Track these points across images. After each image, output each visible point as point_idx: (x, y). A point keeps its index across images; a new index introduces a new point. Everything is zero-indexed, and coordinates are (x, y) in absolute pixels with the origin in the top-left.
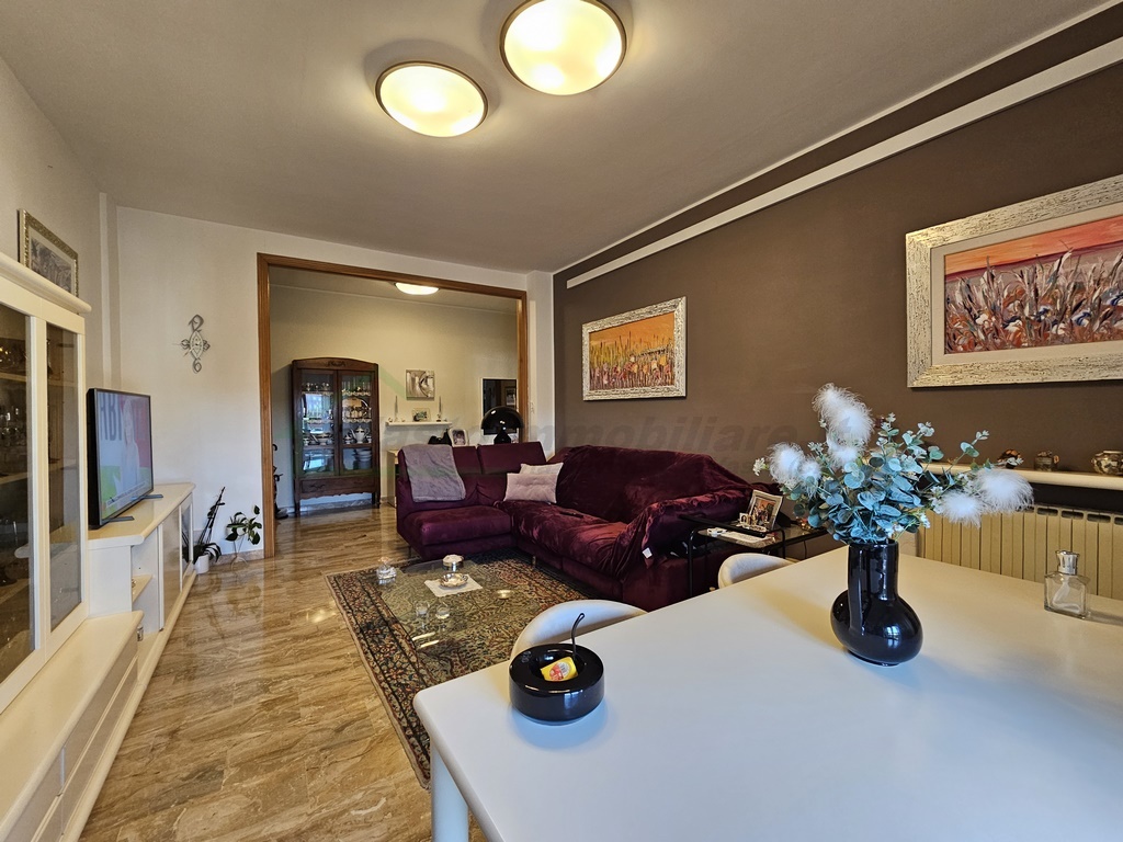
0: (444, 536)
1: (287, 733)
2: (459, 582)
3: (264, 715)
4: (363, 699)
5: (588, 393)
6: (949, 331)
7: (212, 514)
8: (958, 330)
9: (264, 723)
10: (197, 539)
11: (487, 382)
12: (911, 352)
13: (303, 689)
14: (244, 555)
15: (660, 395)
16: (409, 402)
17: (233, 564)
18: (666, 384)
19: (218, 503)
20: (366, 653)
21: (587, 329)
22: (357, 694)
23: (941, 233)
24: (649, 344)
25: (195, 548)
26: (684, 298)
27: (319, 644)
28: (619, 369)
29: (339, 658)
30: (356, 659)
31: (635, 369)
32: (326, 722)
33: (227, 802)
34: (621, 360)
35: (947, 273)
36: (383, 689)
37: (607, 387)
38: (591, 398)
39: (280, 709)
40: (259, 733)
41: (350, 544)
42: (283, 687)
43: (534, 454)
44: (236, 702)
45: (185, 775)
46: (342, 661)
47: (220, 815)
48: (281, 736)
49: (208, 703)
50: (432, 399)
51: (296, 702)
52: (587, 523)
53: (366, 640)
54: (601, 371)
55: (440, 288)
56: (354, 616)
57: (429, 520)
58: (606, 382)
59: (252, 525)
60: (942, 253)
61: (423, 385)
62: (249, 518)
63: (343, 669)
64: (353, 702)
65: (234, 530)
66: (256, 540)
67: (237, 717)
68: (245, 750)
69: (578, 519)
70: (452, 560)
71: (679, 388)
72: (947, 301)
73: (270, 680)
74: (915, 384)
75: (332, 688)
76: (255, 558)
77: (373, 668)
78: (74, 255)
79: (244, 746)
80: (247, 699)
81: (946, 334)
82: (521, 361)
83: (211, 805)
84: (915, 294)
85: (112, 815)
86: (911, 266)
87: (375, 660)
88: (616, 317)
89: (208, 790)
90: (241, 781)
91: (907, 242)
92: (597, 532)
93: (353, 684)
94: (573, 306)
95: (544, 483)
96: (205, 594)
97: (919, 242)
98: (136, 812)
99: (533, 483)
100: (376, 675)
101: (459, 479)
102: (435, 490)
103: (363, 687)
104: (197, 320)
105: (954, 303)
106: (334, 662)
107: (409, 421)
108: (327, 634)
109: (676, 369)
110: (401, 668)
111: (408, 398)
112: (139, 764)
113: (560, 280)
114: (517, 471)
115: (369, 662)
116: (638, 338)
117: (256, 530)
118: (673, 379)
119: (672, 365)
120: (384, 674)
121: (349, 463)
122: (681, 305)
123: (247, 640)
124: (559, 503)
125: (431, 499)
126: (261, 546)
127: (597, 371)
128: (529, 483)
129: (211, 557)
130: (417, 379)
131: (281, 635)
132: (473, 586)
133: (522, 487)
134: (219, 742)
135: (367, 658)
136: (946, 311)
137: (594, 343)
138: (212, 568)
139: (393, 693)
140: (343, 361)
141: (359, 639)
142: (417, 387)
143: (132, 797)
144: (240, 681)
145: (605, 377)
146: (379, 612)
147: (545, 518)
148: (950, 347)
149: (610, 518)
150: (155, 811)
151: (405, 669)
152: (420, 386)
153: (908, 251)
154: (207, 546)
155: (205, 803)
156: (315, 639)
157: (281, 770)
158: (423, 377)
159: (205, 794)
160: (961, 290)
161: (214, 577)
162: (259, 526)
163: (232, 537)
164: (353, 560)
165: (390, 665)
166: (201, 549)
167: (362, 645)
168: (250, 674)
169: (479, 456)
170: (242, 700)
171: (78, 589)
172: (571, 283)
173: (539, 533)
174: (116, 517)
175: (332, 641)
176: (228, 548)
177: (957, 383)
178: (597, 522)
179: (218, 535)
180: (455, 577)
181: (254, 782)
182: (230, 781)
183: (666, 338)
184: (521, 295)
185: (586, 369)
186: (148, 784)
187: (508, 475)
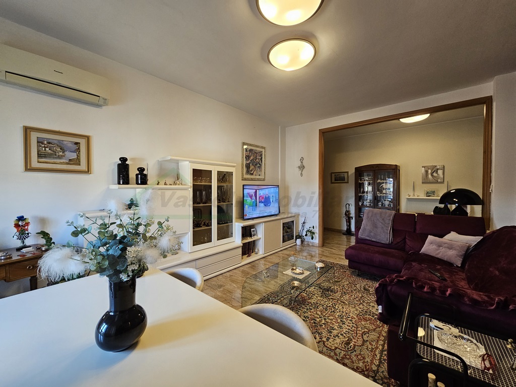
7: (303, 226)
14: (313, 243)
16: (425, 185)
17: (308, 245)
19: (304, 222)
25: (296, 236)
50: (443, 182)
55: (431, 113)
61: (435, 174)
65: (307, 233)
66: (312, 238)
78: (264, 148)
101: (390, 231)
102: (371, 235)
104: (302, 159)
111: (423, 183)
114: (441, 236)
117: (313, 234)
126: (317, 241)
128: (443, 245)
129: (302, 241)
130: (430, 171)
138: (302, 244)
140: (378, 166)
142: (430, 176)
152: (432, 175)
154: (300, 236)
158: (434, 169)
169: (416, 221)
171: (232, 234)
184: (486, 101)
187: (430, 237)
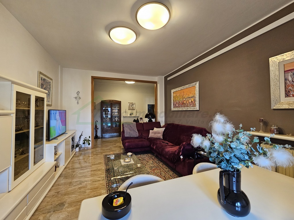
0: (131, 147)
1: (82, 197)
2: (129, 161)
3: (78, 191)
4: (101, 190)
5: (173, 109)
6: (287, 90)
7: (80, 137)
8: (290, 89)
9: (77, 193)
10: (77, 143)
11: (148, 105)
12: (272, 97)
13: (89, 185)
14: (87, 147)
15: (191, 110)
17: (84, 150)
18: (193, 106)
19: (81, 135)
20: (106, 177)
21: (172, 91)
22: (101, 188)
23: (282, 57)
24: (189, 95)
25: (76, 145)
26: (198, 82)
27: (96, 173)
28: (181, 102)
29: (99, 177)
30: (103, 178)
31: (185, 102)
32: (91, 195)
33: (63, 213)
34: (181, 99)
35: (285, 70)
36: (107, 188)
37: (177, 107)
38: (173, 110)
39: (82, 190)
40: (75, 196)
41: (111, 146)
42: (84, 184)
43: (158, 125)
44: (74, 186)
45: (57, 204)
46: (100, 178)
47: (60, 217)
48: (80, 197)
49: (68, 185)
50: (135, 110)
51: (86, 188)
52: (169, 146)
53: (107, 173)
54: (176, 103)
55: (135, 82)
56: (106, 166)
57: (128, 142)
58: (177, 106)
59: (89, 141)
60: (283, 63)
61: (132, 106)
62: (88, 139)
63: (100, 181)
64: (99, 190)
65: (84, 142)
66: (89, 144)
67: (72, 190)
68: (72, 200)
69: (167, 144)
70: (129, 154)
71: (197, 108)
72: (286, 80)
73: (82, 181)
74: (274, 108)
75: (95, 186)
76: (89, 148)
77: (106, 181)
78: (52, 79)
79: (72, 199)
80: (76, 186)
81: (286, 91)
82: (156, 100)
83: (60, 214)
84: (273, 78)
85: (40, 211)
86: (271, 68)
87: (108, 179)
88: (180, 88)
89: (60, 209)
90: (68, 208)
91: (270, 61)
92: (171, 149)
93: (101, 185)
94: (169, 84)
95: (159, 133)
96: (78, 156)
97: (274, 61)
98: (44, 212)
99: (157, 133)
100: (106, 183)
101: (137, 131)
102: (130, 134)
103: (103, 187)
104: (78, 92)
105: (288, 80)
106: (98, 178)
107: (129, 115)
108: (99, 170)
109: (196, 102)
110: (113, 182)
111: (129, 109)
112: (49, 199)
113: (166, 78)
114: (153, 130)
115: (106, 180)
116: (186, 93)
117: (89, 142)
118: (195, 105)
119: (195, 101)
120: (108, 183)
121: (114, 126)
122: (198, 83)
123: (81, 170)
124: (163, 139)
125: (129, 136)
126: (90, 146)
127: (175, 102)
128: (155, 133)
129: (80, 148)
130: (131, 105)
131: (89, 169)
132: (132, 162)
133: (153, 134)
134: (67, 196)
135: (106, 178)
136: (285, 83)
137: (174, 95)
138: (80, 150)
139: (109, 189)
140: (113, 101)
141: (106, 173)
143: (45, 208)
144: (76, 180)
145: (177, 104)
146: (112, 165)
147: (157, 143)
148: (287, 95)
149: (176, 144)
150: (48, 212)
151: (114, 183)
153: (270, 64)
154: (79, 145)
155: (59, 213)
156: (96, 171)
157: (77, 207)
159: (59, 210)
160: (291, 76)
161: (80, 153)
162: (90, 141)
163: (84, 143)
164: (111, 151)
165: (111, 181)
166: (77, 146)
167: (106, 174)
168: (79, 179)
169: (143, 125)
170: (75, 186)
171: (43, 155)
172: (168, 79)
173: (156, 148)
174: (55, 138)
175: (99, 173)
176: (83, 146)
177: (290, 108)
178: (172, 145)
179: (81, 142)
180: (128, 159)
181: (70, 209)
182: (66, 208)
183: (193, 93)
184: (156, 83)
185: (172, 102)
186: (49, 205)
187: (150, 130)
